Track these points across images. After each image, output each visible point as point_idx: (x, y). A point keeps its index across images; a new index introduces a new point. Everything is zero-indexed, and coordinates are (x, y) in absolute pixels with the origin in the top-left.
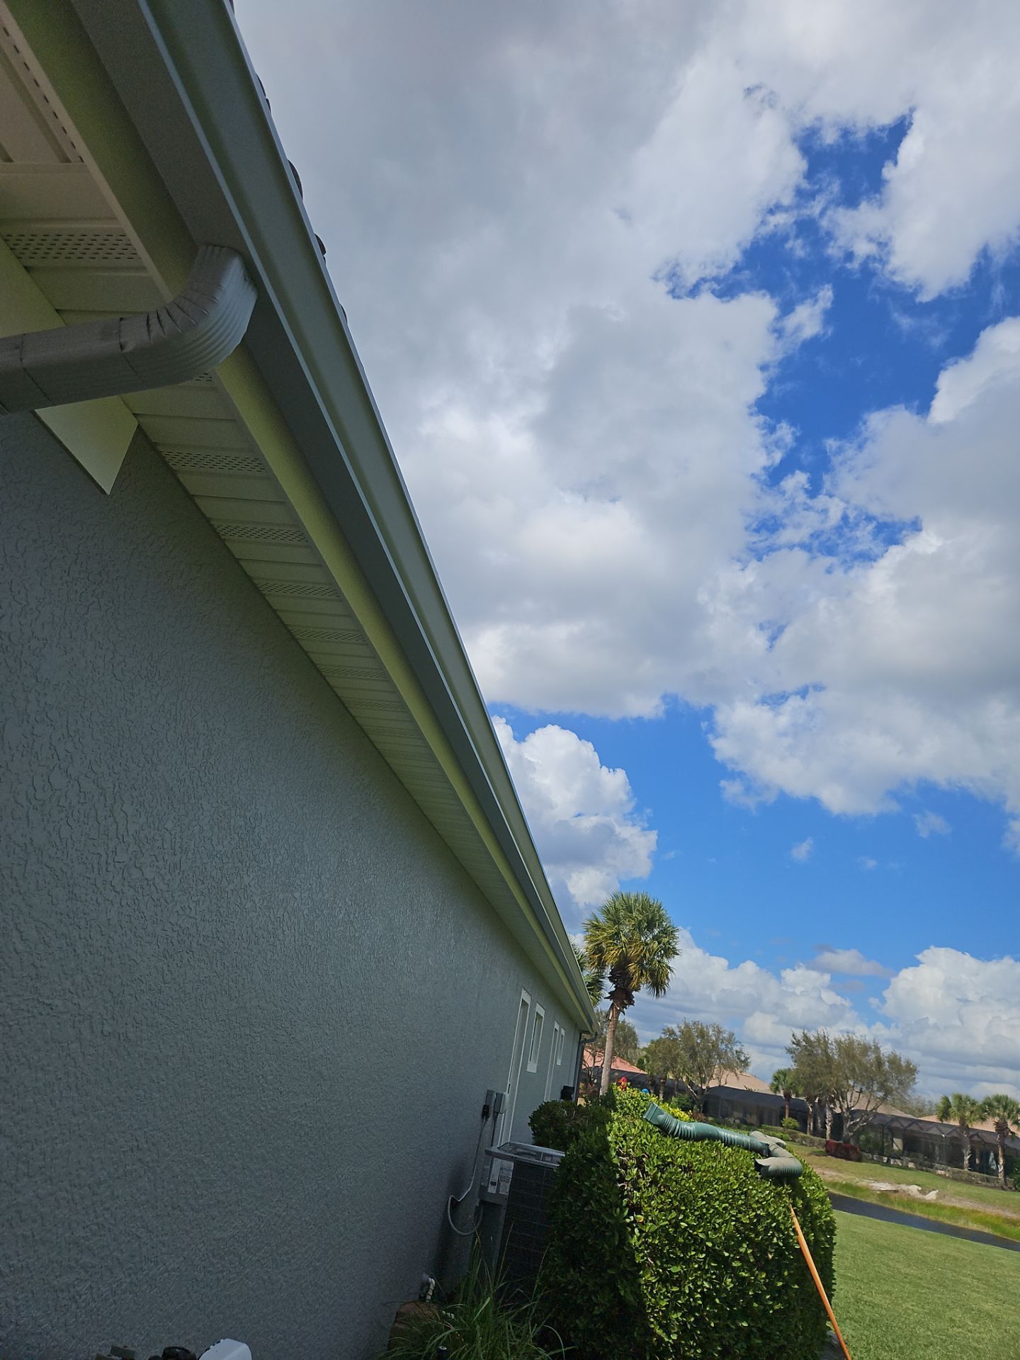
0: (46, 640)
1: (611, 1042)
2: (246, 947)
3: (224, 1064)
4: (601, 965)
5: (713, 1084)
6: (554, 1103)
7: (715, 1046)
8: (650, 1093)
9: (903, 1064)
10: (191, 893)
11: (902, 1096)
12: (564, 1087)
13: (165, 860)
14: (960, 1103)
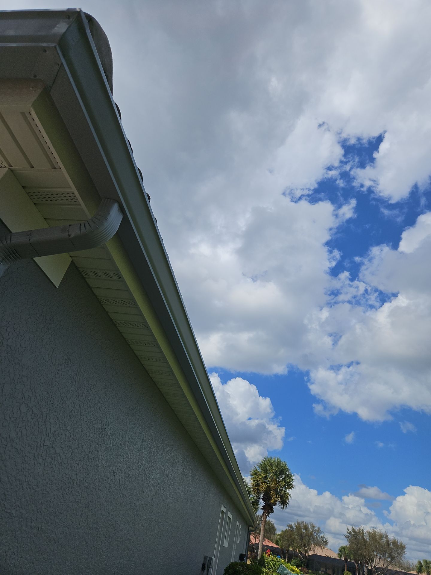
0: (26, 348)
1: (263, 531)
2: (98, 485)
3: (84, 542)
4: (258, 493)
5: (311, 553)
6: (236, 563)
7: (312, 534)
8: (281, 558)
9: (399, 544)
10: (76, 459)
11: (399, 560)
12: (241, 554)
13: (66, 444)
14: (427, 565)
